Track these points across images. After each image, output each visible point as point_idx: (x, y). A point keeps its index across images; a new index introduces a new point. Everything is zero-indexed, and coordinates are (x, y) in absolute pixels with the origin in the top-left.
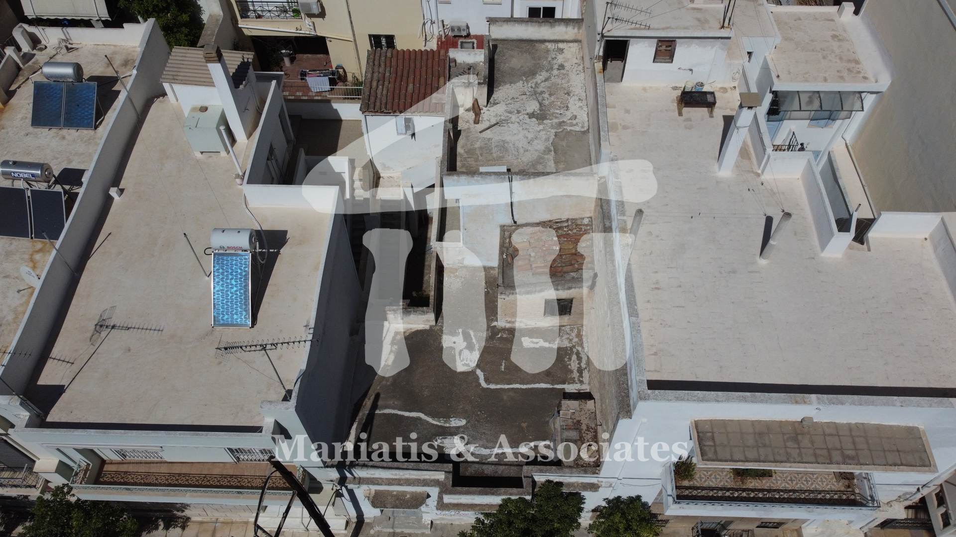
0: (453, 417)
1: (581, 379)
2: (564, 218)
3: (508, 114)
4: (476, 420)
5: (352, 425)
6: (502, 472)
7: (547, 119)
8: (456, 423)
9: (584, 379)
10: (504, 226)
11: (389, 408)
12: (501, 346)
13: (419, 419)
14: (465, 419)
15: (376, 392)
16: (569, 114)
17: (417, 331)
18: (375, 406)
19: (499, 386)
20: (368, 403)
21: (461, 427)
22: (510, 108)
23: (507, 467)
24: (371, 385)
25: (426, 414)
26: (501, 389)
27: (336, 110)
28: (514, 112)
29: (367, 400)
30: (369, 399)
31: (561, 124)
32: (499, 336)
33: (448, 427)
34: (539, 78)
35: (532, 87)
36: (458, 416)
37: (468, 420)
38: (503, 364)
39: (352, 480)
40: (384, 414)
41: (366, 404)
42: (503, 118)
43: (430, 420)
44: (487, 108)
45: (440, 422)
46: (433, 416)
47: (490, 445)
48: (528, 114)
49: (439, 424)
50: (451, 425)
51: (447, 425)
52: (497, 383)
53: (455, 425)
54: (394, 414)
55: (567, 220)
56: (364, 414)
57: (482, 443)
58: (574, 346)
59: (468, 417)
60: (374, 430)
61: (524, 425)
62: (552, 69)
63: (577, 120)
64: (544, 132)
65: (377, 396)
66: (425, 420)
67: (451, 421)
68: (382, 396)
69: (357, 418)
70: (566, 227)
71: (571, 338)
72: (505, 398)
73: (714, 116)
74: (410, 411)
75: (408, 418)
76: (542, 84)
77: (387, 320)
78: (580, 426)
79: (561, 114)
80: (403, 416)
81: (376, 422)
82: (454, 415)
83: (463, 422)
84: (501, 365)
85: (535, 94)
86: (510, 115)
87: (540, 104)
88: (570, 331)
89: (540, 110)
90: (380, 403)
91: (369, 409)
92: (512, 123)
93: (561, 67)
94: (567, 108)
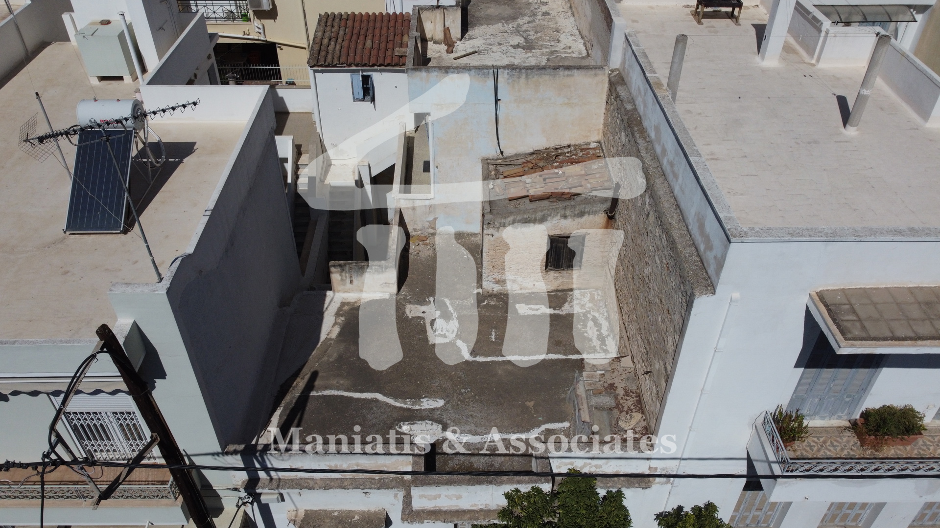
0: (425, 397)
1: (605, 348)
2: (565, 143)
3: (488, 46)
4: (460, 400)
5: (274, 411)
6: (501, 465)
7: (535, 49)
8: (428, 404)
9: (608, 348)
10: (487, 159)
11: (331, 389)
12: (487, 314)
13: (376, 401)
14: (442, 398)
15: (312, 370)
16: (560, 46)
17: (373, 301)
18: (310, 386)
19: (489, 359)
20: (300, 384)
21: (438, 409)
22: (489, 41)
23: (507, 458)
24: (307, 362)
25: (385, 395)
26: (492, 362)
27: (282, 99)
28: (494, 44)
29: (299, 379)
30: (303, 379)
31: (552, 53)
32: (485, 303)
33: (417, 410)
34: (520, 21)
35: (513, 27)
36: (431, 395)
37: (447, 400)
38: (493, 333)
39: (267, 483)
40: (324, 397)
41: (297, 385)
42: (481, 48)
43: (391, 401)
44: (462, 42)
45: (405, 403)
46: (396, 397)
47: (480, 430)
48: (511, 46)
49: (405, 406)
50: (423, 408)
51: (417, 407)
52: (487, 355)
53: (428, 407)
54: (338, 396)
55: (569, 146)
56: (293, 397)
57: (468, 428)
58: (589, 312)
59: (448, 396)
60: (306, 416)
61: (530, 404)
62: (535, 15)
63: (571, 50)
64: (534, 58)
65: (314, 375)
66: (384, 402)
67: (422, 402)
68: (320, 374)
69: (283, 402)
70: (568, 152)
71: (582, 303)
72: (500, 372)
73: (741, 23)
74: (362, 391)
75: (358, 400)
76: (525, 25)
77: (331, 289)
78: (615, 390)
79: (551, 45)
80: (351, 398)
81: (310, 406)
82: (427, 395)
83: (441, 403)
84: (491, 335)
85: (517, 31)
86: (490, 47)
87: (525, 39)
88: (581, 295)
89: (526, 43)
90: (317, 383)
91: (300, 391)
92: (493, 52)
93: (546, 14)
94: (559, 41)
